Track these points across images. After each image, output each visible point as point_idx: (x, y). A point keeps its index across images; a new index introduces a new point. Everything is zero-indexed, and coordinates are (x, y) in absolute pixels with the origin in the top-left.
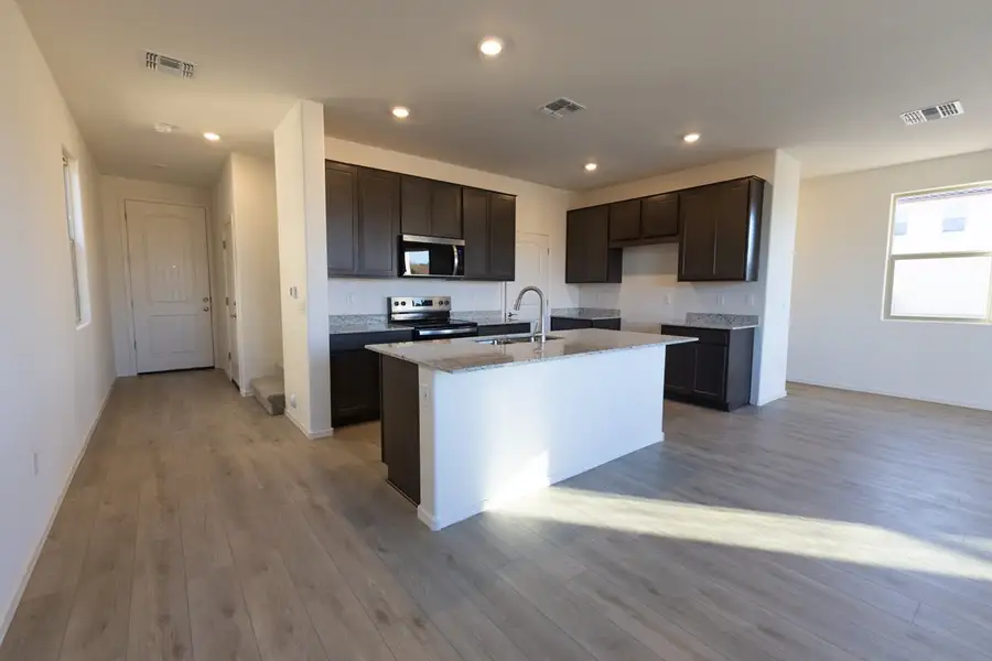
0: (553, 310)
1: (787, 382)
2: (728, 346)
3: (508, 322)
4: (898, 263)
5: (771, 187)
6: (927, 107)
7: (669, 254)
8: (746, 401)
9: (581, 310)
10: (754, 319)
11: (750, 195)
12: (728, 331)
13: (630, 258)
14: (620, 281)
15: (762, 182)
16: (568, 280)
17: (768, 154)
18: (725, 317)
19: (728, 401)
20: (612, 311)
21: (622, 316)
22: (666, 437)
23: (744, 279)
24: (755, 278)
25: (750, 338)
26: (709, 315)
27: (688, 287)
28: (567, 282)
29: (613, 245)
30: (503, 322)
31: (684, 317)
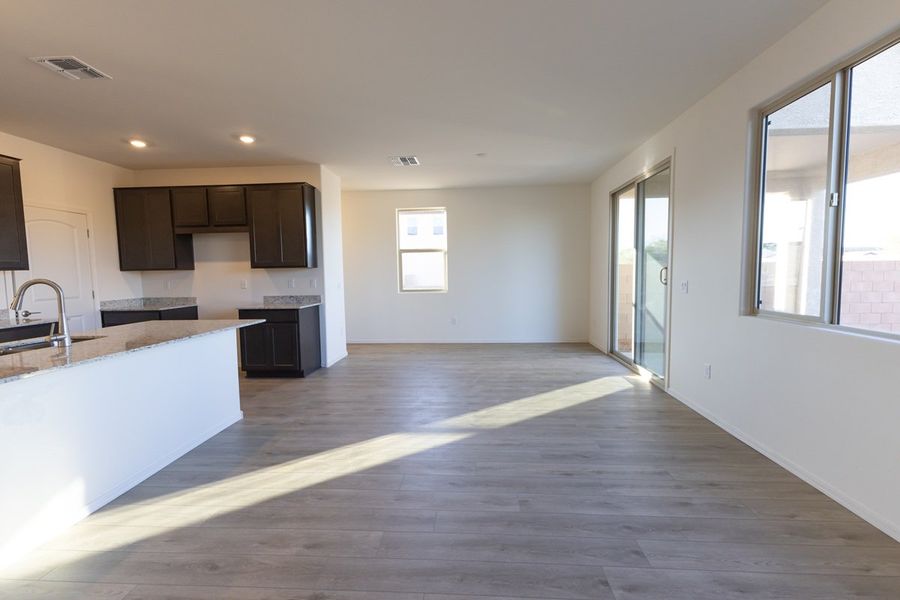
0: (103, 304)
1: (348, 345)
2: (298, 322)
3: (22, 323)
4: (403, 255)
5: (320, 194)
6: (403, 156)
7: (241, 243)
8: (318, 365)
9: (146, 300)
10: (317, 298)
11: (305, 197)
12: (297, 310)
13: (199, 244)
14: (193, 269)
15: (313, 188)
16: (122, 268)
17: (314, 167)
18: (296, 298)
19: (302, 368)
20: (186, 299)
21: (198, 303)
22: (244, 415)
23: (306, 266)
24: (315, 265)
25: (316, 313)
26: (282, 297)
27: (262, 273)
28: (122, 269)
29: (179, 231)
30: (14, 324)
31: (261, 300)
